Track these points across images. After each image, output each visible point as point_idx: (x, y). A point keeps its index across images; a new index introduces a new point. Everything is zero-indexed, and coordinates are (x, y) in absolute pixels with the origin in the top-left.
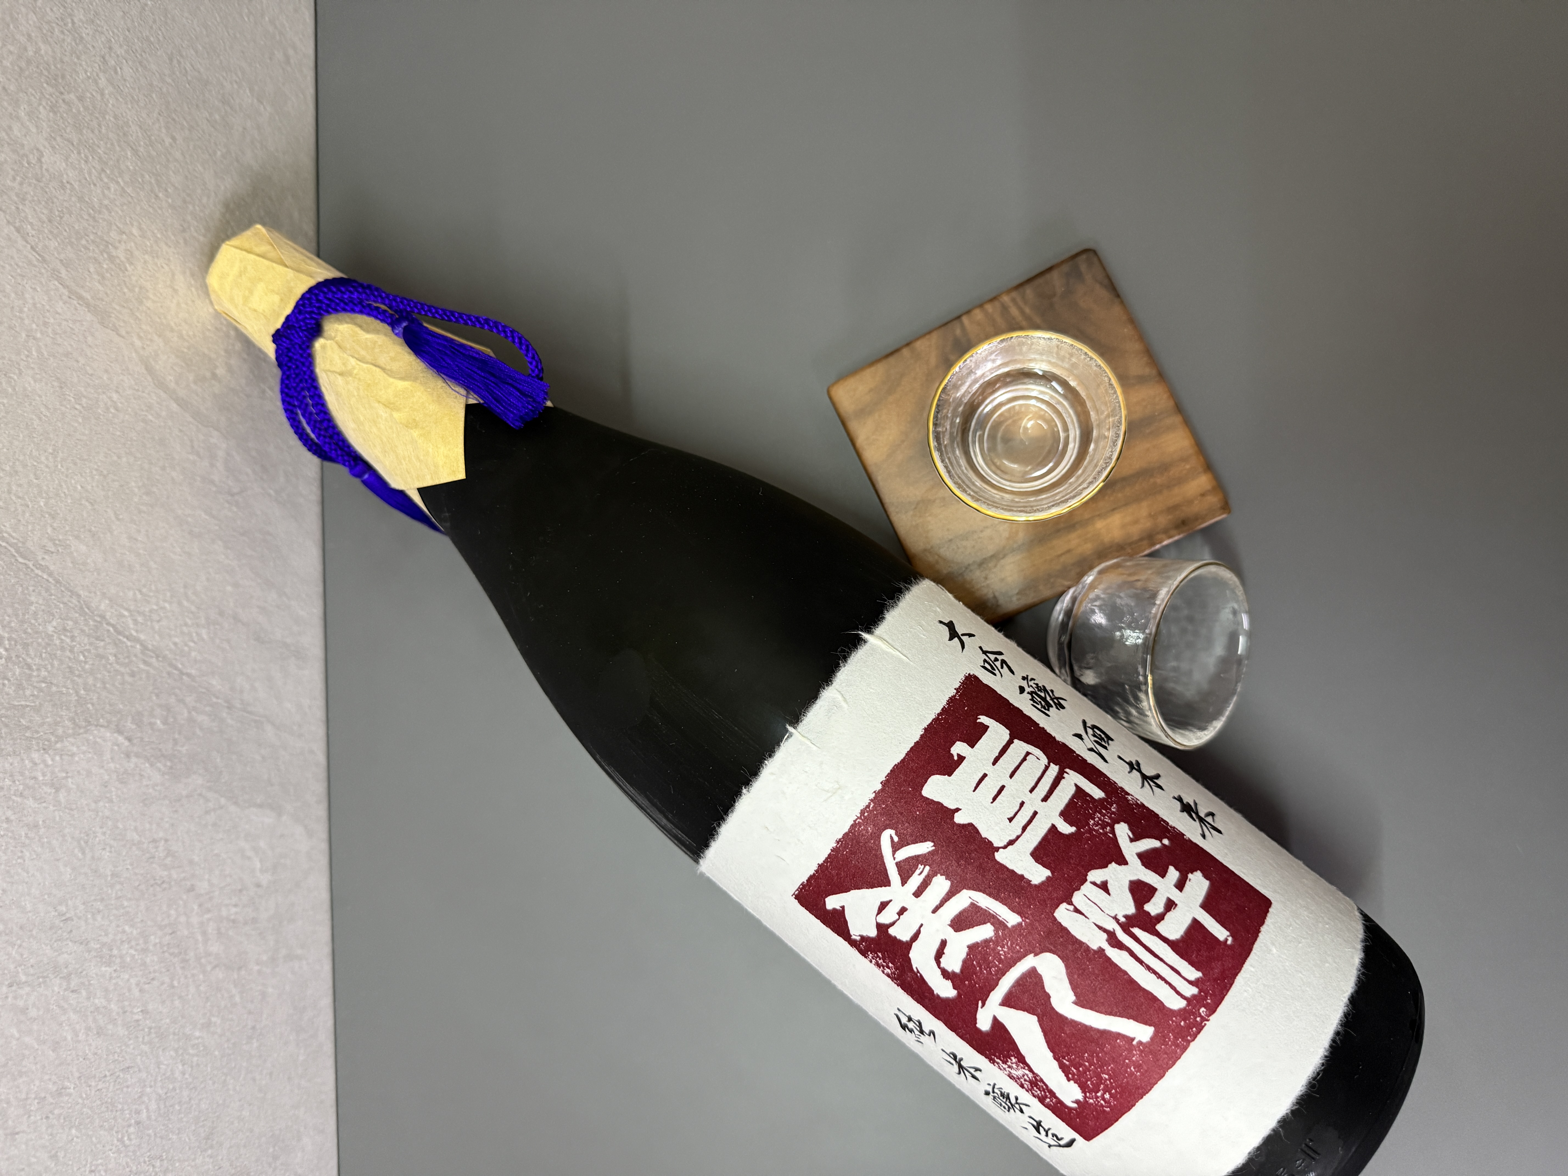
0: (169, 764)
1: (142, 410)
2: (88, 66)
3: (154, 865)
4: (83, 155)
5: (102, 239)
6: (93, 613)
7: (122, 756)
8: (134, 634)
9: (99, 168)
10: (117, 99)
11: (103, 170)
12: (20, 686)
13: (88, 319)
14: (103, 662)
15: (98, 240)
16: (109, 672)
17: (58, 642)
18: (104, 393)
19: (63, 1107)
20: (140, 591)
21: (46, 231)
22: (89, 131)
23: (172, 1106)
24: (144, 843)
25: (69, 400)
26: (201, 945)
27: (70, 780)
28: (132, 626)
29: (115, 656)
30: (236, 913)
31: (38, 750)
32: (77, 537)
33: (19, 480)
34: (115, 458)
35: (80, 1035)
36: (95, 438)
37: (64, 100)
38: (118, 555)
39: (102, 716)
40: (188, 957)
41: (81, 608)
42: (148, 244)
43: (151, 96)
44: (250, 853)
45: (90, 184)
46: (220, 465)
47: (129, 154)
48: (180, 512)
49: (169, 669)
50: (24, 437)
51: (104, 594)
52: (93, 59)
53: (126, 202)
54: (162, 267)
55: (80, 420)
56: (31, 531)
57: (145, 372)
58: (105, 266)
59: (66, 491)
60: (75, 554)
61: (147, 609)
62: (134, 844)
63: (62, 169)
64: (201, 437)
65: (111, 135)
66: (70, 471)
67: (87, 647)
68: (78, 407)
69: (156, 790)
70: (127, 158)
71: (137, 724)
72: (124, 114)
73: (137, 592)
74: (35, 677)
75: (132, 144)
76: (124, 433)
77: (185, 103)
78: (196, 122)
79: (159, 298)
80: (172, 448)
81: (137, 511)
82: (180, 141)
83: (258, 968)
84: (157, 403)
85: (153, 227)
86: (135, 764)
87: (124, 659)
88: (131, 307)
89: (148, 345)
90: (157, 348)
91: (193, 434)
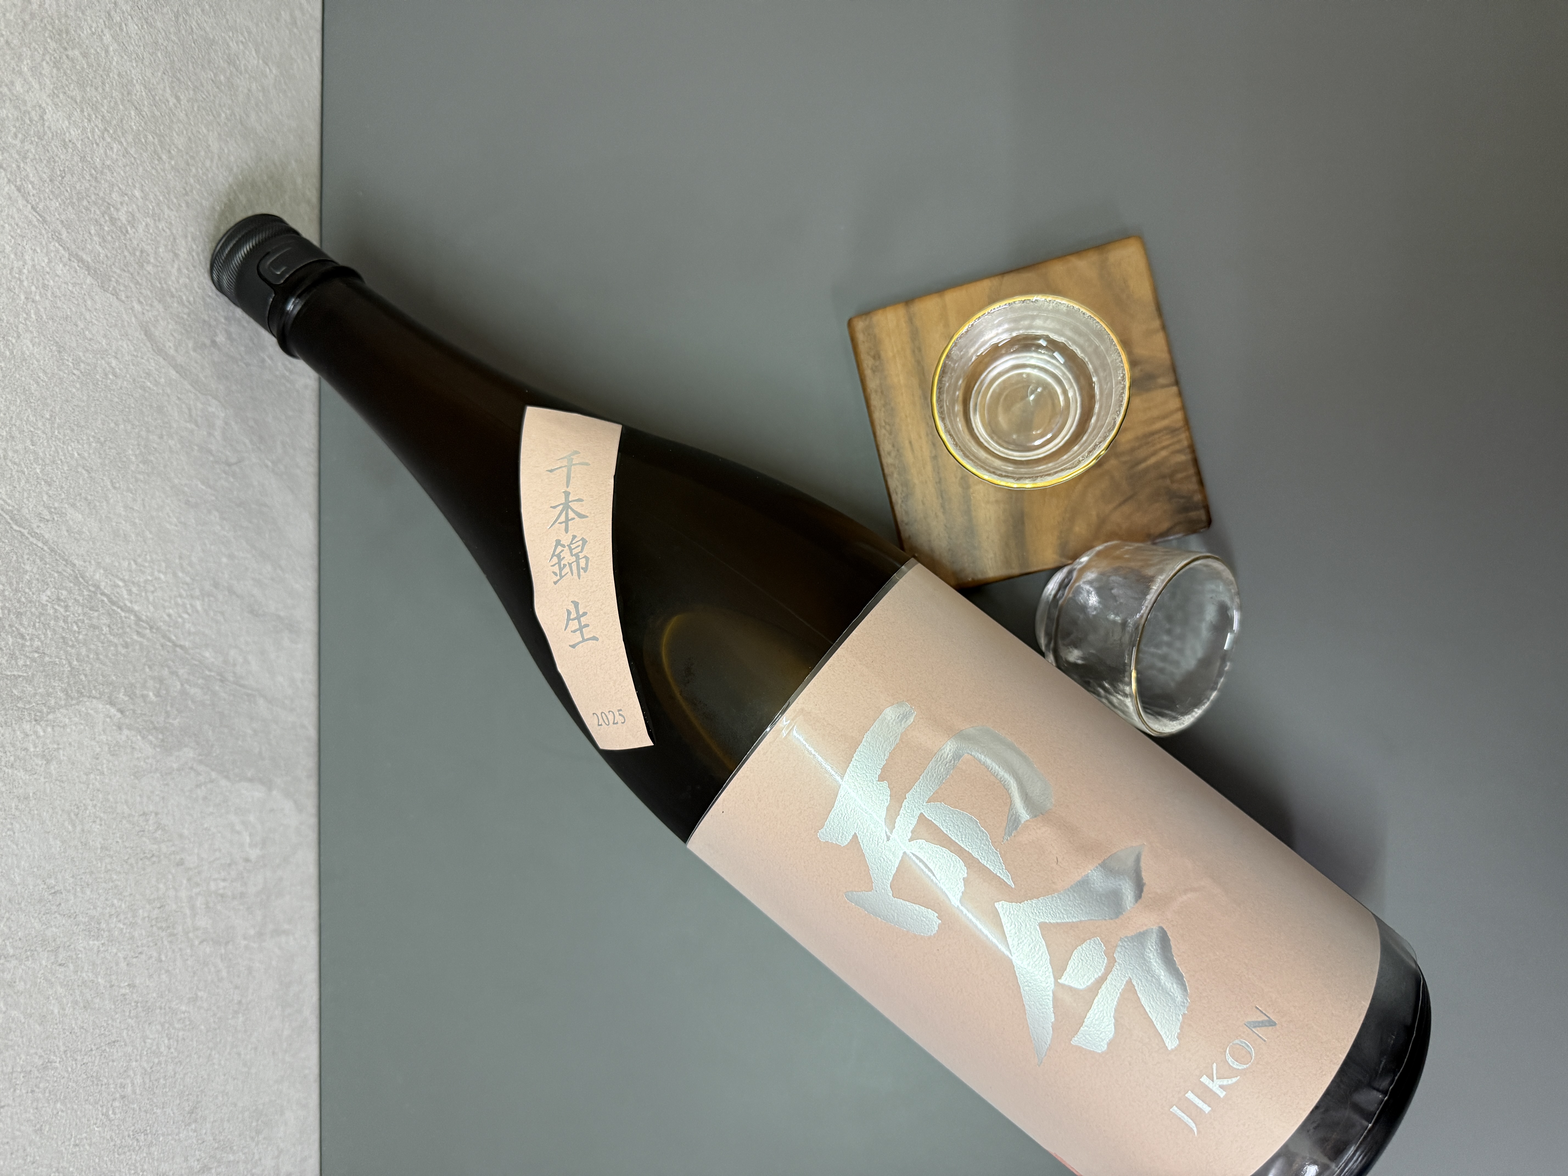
0: (160, 736)
3: (144, 839)
4: (86, 114)
6: (87, 583)
8: (129, 604)
10: (122, 57)
11: (106, 129)
12: (12, 656)
13: (88, 281)
15: (100, 202)
16: (103, 643)
17: (51, 612)
18: (102, 358)
19: (48, 1081)
21: (47, 190)
22: (93, 89)
23: (157, 1080)
24: (134, 816)
25: (68, 365)
26: (189, 919)
27: (61, 752)
28: (126, 597)
30: (224, 888)
31: (30, 721)
32: (73, 505)
33: (16, 445)
34: (112, 425)
35: (67, 1009)
36: (93, 405)
37: (67, 56)
39: (95, 687)
40: (175, 931)
41: (76, 577)
44: (238, 827)
45: (93, 144)
46: (217, 434)
47: (133, 113)
49: (162, 641)
50: (21, 401)
51: (99, 563)
53: (129, 163)
55: (78, 386)
56: (27, 498)
57: (145, 338)
58: (106, 228)
59: (63, 458)
60: (71, 523)
61: (142, 580)
62: (124, 818)
63: (64, 127)
65: (115, 94)
66: (67, 438)
67: (81, 617)
68: (75, 372)
69: (147, 763)
71: (129, 696)
73: (132, 563)
74: (28, 647)
75: (136, 103)
76: (122, 400)
77: (189, 62)
78: (201, 82)
79: (160, 263)
80: (171, 416)
81: (134, 479)
82: (184, 101)
83: (246, 942)
84: (156, 369)
85: (156, 189)
86: (127, 736)
87: (118, 630)
88: (131, 270)
89: (148, 311)
90: (155, 313)
91: (192, 402)
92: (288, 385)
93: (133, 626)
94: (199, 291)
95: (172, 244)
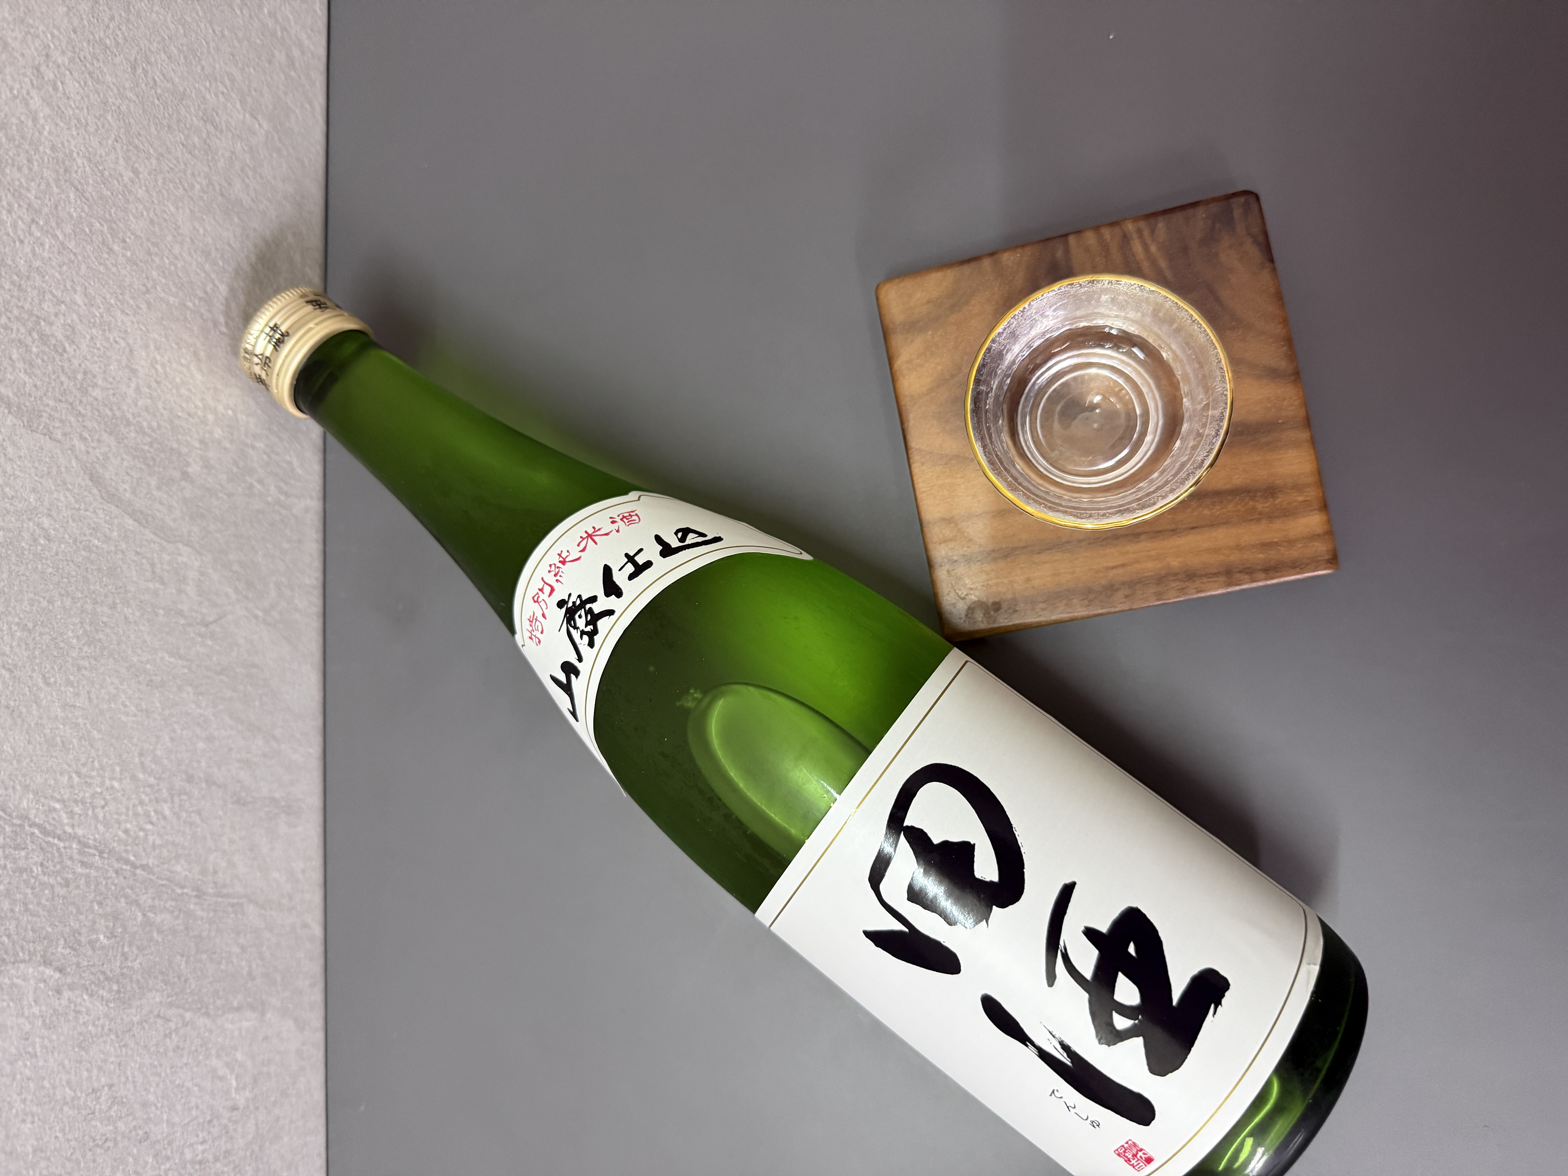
1: (85, 535)
2: (14, 80)
5: (31, 313)
7: (50, 993)
9: (29, 219)
14: (25, 876)
29: (42, 865)
38: (48, 731)
42: (98, 315)
43: (106, 119)
48: (135, 659)
52: (23, 71)
54: (116, 342)
64: (166, 557)
70: (70, 203)
72: (66, 143)
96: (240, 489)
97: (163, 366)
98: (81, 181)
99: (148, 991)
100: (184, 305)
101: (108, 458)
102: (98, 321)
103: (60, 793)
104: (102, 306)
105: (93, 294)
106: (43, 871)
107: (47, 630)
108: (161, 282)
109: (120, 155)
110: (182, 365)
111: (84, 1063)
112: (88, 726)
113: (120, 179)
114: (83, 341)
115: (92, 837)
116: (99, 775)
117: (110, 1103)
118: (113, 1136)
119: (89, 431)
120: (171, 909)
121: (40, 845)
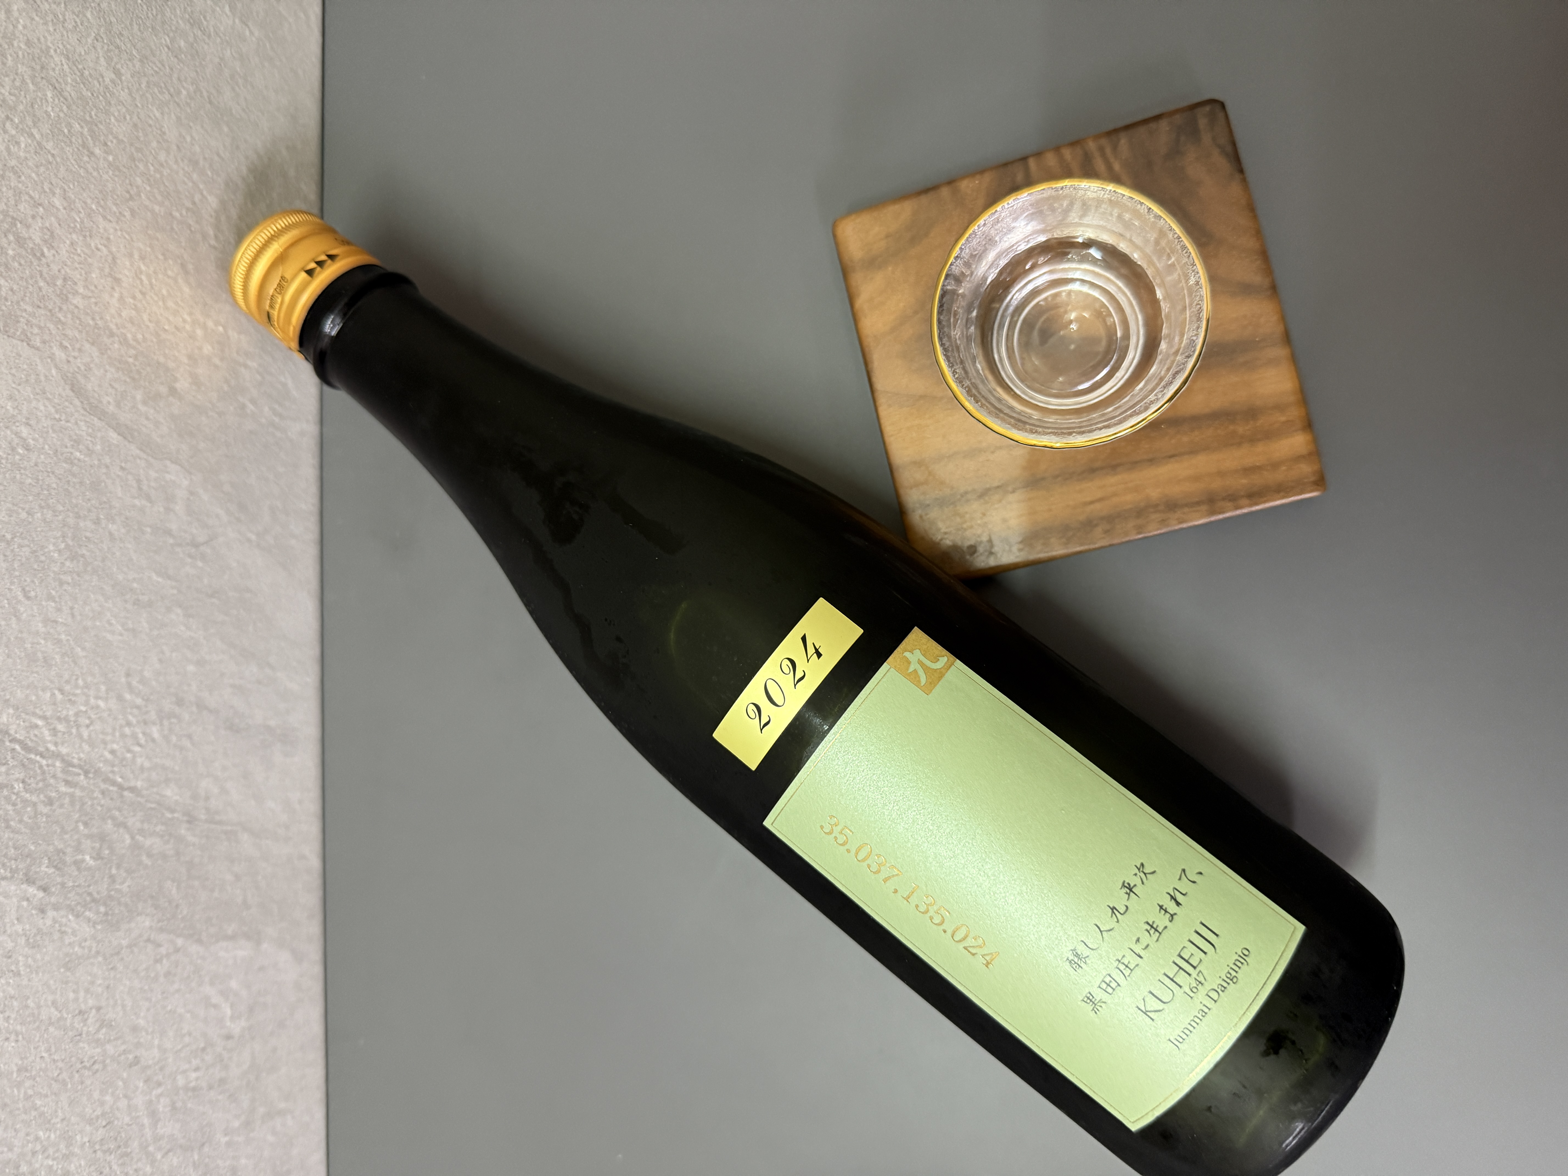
0: (102, 909)
1: (66, 447)
3: (81, 1045)
7: (34, 912)
8: (52, 748)
10: (33, 19)
11: (8, 117)
14: (5, 792)
16: (14, 805)
18: (7, 428)
20: (61, 691)
24: (66, 1019)
26: (147, 1130)
28: (48, 738)
29: (23, 782)
30: (197, 1079)
34: (24, 515)
38: (29, 646)
40: (129, 1150)
42: (78, 220)
43: (85, 16)
44: (216, 999)
46: (179, 508)
47: (49, 94)
48: (120, 577)
49: (103, 786)
51: (7, 701)
53: (44, 162)
54: (98, 249)
57: (71, 394)
58: (11, 252)
61: (71, 713)
62: (51, 1024)
64: (153, 474)
65: (21, 69)
69: (83, 948)
70: (47, 101)
71: (55, 867)
72: (42, 39)
73: (56, 692)
75: (55, 81)
76: (38, 480)
77: (135, 25)
78: (151, 50)
79: (92, 292)
80: (111, 493)
81: (57, 583)
82: (127, 76)
83: (227, 1139)
84: (90, 435)
85: (85, 195)
86: (54, 919)
87: (37, 784)
88: (50, 307)
89: (75, 358)
90: (89, 360)
91: (141, 471)
92: (278, 434)
93: (60, 775)
94: (151, 325)
95: (110, 267)
96: (232, 408)
97: (149, 277)
98: (59, 80)
99: (138, 915)
100: (171, 214)
101: (90, 369)
102: (78, 226)
103: (42, 709)
104: (82, 211)
105: (73, 196)
106: (24, 788)
107: (26, 542)
108: (145, 188)
109: (101, 55)
110: (169, 277)
111: (70, 984)
112: (71, 642)
113: (101, 80)
114: (62, 245)
115: (76, 756)
116: (84, 694)
117: (98, 1025)
118: (101, 1058)
119: (69, 339)
120: (161, 833)
121: (22, 761)
